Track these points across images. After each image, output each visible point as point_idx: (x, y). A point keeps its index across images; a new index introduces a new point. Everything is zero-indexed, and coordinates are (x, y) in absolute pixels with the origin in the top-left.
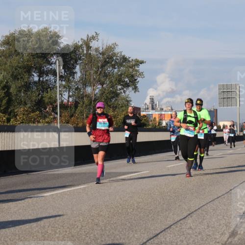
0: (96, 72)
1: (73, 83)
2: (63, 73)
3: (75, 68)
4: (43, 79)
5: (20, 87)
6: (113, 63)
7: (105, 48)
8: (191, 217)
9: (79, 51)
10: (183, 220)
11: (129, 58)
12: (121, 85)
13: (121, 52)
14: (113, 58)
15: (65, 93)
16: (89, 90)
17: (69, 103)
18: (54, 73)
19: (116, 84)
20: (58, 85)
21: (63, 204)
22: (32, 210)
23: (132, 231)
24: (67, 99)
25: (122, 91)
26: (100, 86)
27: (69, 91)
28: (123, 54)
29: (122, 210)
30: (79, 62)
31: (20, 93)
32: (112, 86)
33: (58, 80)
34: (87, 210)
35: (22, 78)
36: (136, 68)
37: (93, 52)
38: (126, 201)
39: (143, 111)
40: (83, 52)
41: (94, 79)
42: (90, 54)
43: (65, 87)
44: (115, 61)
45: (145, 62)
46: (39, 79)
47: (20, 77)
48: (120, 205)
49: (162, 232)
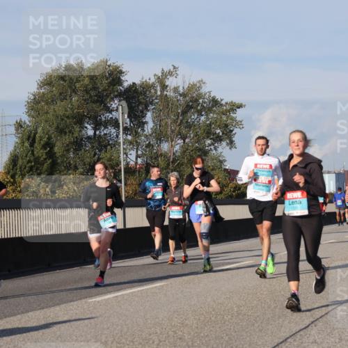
0: (175, 121)
1: (143, 138)
2: (129, 123)
3: (145, 116)
4: (100, 132)
5: (68, 145)
6: (199, 108)
7: (186, 87)
8: (315, 326)
9: (150, 92)
10: (304, 330)
11: (222, 100)
12: (211, 139)
13: (210, 92)
14: (198, 100)
17: (138, 166)
18: (116, 124)
19: (204, 138)
20: (121, 141)
21: (132, 310)
24: (134, 160)
25: (212, 147)
26: (180, 141)
27: (137, 149)
28: (212, 95)
29: (216, 317)
30: (151, 107)
31: (69, 153)
32: (198, 141)
33: (121, 134)
34: (165, 317)
35: (70, 131)
36: (232, 115)
37: (170, 93)
38: (222, 304)
40: (156, 93)
41: (172, 131)
42: (166, 95)
43: (131, 143)
44: (202, 106)
45: (245, 106)
46: (95, 133)
47: (67, 131)
48: (214, 310)
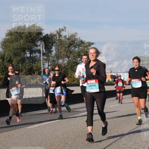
0: (65, 50)
1: (51, 57)
2: (45, 51)
3: (52, 48)
4: (33, 55)
5: (18, 61)
7: (70, 35)
8: (124, 137)
9: (54, 38)
10: (120, 139)
11: (85, 41)
12: (80, 58)
13: (80, 38)
14: (75, 42)
15: (46, 64)
16: (60, 61)
18: (39, 51)
19: (77, 57)
21: (46, 131)
22: (27, 135)
23: (89, 147)
25: (81, 61)
26: (67, 59)
27: (48, 62)
28: (81, 39)
29: (82, 134)
31: (19, 64)
32: (75, 59)
33: (42, 56)
34: (60, 134)
35: (20, 55)
36: (89, 47)
37: (63, 39)
38: (84, 128)
40: (57, 38)
41: (64, 55)
42: (61, 39)
43: (46, 60)
44: (76, 44)
46: (30, 56)
47: (18, 55)
48: (81, 131)
49: (106, 147)
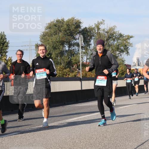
1: (89, 51)
2: (83, 44)
3: (90, 42)
4: (71, 48)
5: (57, 54)
6: (114, 38)
7: (108, 29)
9: (93, 31)
11: (124, 35)
12: (119, 51)
13: (119, 31)
14: (113, 35)
17: (87, 63)
18: (78, 45)
19: (116, 51)
20: (80, 52)
23: (128, 141)
24: (86, 60)
25: (119, 55)
27: (87, 56)
30: (93, 38)
31: (58, 57)
32: (113, 52)
33: (80, 49)
36: (128, 41)
37: (101, 32)
39: (133, 67)
40: (95, 31)
43: (84, 53)
45: (134, 37)
46: (69, 49)
47: (57, 48)
